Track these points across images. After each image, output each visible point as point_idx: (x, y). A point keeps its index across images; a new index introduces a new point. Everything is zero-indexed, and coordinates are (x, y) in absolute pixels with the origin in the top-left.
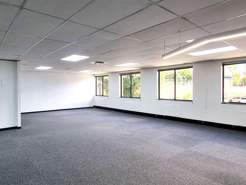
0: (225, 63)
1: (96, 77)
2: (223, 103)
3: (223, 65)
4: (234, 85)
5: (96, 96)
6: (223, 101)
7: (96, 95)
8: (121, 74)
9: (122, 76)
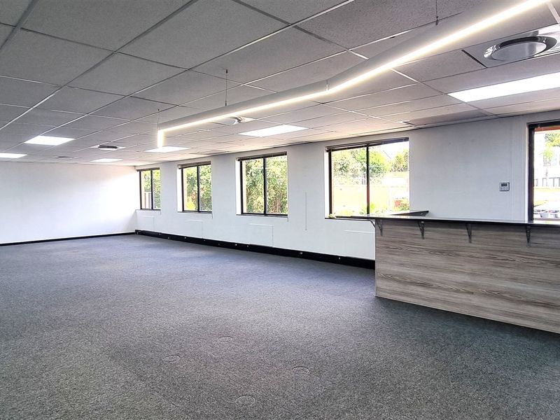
1: (140, 171)
2: (328, 218)
3: (330, 151)
5: (142, 211)
7: (141, 209)
8: (182, 165)
9: (184, 169)
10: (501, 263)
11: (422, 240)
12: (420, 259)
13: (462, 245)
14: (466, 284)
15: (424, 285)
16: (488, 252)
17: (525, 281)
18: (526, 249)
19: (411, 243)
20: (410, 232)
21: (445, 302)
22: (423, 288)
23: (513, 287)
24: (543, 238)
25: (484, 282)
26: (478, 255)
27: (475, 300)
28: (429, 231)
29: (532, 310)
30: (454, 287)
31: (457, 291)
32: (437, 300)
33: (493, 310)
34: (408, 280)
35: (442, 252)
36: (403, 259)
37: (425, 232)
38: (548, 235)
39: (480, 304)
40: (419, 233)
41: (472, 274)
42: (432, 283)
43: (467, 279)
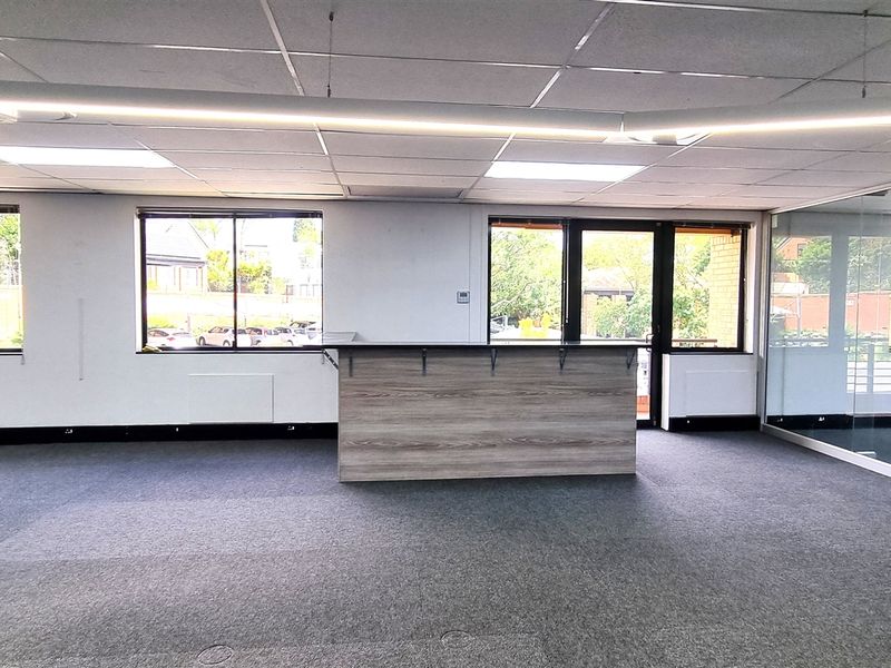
0: (149, 208)
2: (143, 352)
3: (143, 216)
4: (213, 289)
6: (144, 345)
10: (530, 399)
11: (422, 378)
12: (417, 408)
13: (482, 379)
14: (486, 435)
15: (424, 447)
16: (514, 386)
17: (557, 418)
18: (559, 378)
19: (403, 385)
20: (402, 366)
21: (457, 466)
22: (424, 452)
23: (545, 428)
24: (575, 362)
25: (512, 428)
26: (503, 392)
27: (499, 455)
28: (433, 363)
29: (565, 453)
30: (469, 443)
31: (475, 447)
32: (444, 466)
33: (518, 463)
34: (399, 444)
35: (452, 393)
36: (392, 411)
37: (427, 365)
38: (580, 359)
39: (505, 459)
40: (419, 367)
41: (496, 419)
42: (436, 442)
43: (487, 427)
